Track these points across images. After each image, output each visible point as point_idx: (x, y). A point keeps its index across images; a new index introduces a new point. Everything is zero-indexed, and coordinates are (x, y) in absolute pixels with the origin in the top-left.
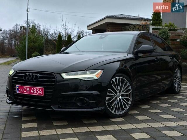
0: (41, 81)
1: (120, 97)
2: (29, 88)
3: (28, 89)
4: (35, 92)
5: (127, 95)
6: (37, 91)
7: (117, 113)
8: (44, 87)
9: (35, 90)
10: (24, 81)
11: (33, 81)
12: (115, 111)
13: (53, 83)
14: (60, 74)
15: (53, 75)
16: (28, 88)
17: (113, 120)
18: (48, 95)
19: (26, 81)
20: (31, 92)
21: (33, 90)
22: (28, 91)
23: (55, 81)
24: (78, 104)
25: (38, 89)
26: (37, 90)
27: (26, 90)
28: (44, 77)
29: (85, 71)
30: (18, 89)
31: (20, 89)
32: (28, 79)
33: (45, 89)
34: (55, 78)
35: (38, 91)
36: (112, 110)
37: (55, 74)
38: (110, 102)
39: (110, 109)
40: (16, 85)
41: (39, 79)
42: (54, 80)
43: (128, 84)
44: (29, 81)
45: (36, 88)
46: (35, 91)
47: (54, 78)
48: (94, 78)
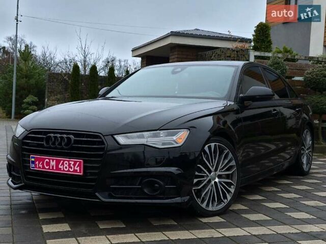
0: (78, 149)
1: (217, 180)
2: (55, 161)
3: (53, 163)
4: (66, 168)
5: (228, 176)
6: (71, 166)
7: (210, 208)
8: (83, 160)
9: (66, 164)
10: (47, 148)
11: (62, 149)
12: (208, 205)
13: (101, 153)
14: (112, 135)
15: (100, 138)
16: (53, 160)
17: (205, 220)
18: (92, 174)
19: (50, 148)
20: (58, 168)
21: (63, 164)
22: (53, 167)
23: (104, 148)
24: (146, 191)
25: (72, 163)
26: (70, 164)
27: (48, 164)
28: (83, 140)
29: (158, 131)
30: (33, 162)
31: (37, 162)
32: (54, 143)
33: (85, 162)
34: (104, 144)
35: (73, 167)
36: (203, 202)
37: (104, 136)
38: (199, 188)
39: (199, 201)
40: (29, 155)
41: (74, 144)
42: (103, 146)
43: (230, 155)
44: (56, 148)
45: (69, 161)
46: (67, 166)
47: (102, 143)
48: (173, 144)
